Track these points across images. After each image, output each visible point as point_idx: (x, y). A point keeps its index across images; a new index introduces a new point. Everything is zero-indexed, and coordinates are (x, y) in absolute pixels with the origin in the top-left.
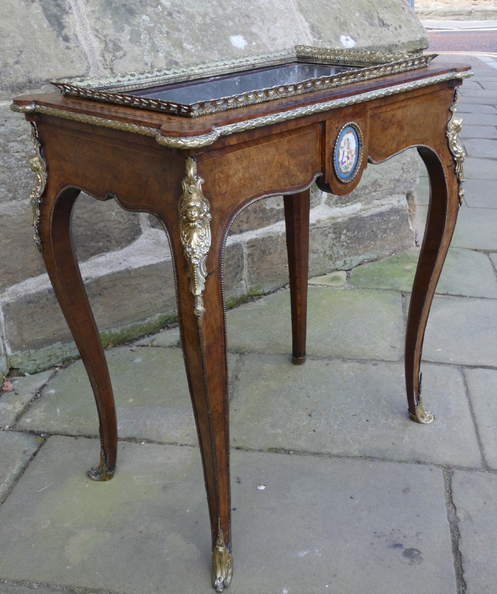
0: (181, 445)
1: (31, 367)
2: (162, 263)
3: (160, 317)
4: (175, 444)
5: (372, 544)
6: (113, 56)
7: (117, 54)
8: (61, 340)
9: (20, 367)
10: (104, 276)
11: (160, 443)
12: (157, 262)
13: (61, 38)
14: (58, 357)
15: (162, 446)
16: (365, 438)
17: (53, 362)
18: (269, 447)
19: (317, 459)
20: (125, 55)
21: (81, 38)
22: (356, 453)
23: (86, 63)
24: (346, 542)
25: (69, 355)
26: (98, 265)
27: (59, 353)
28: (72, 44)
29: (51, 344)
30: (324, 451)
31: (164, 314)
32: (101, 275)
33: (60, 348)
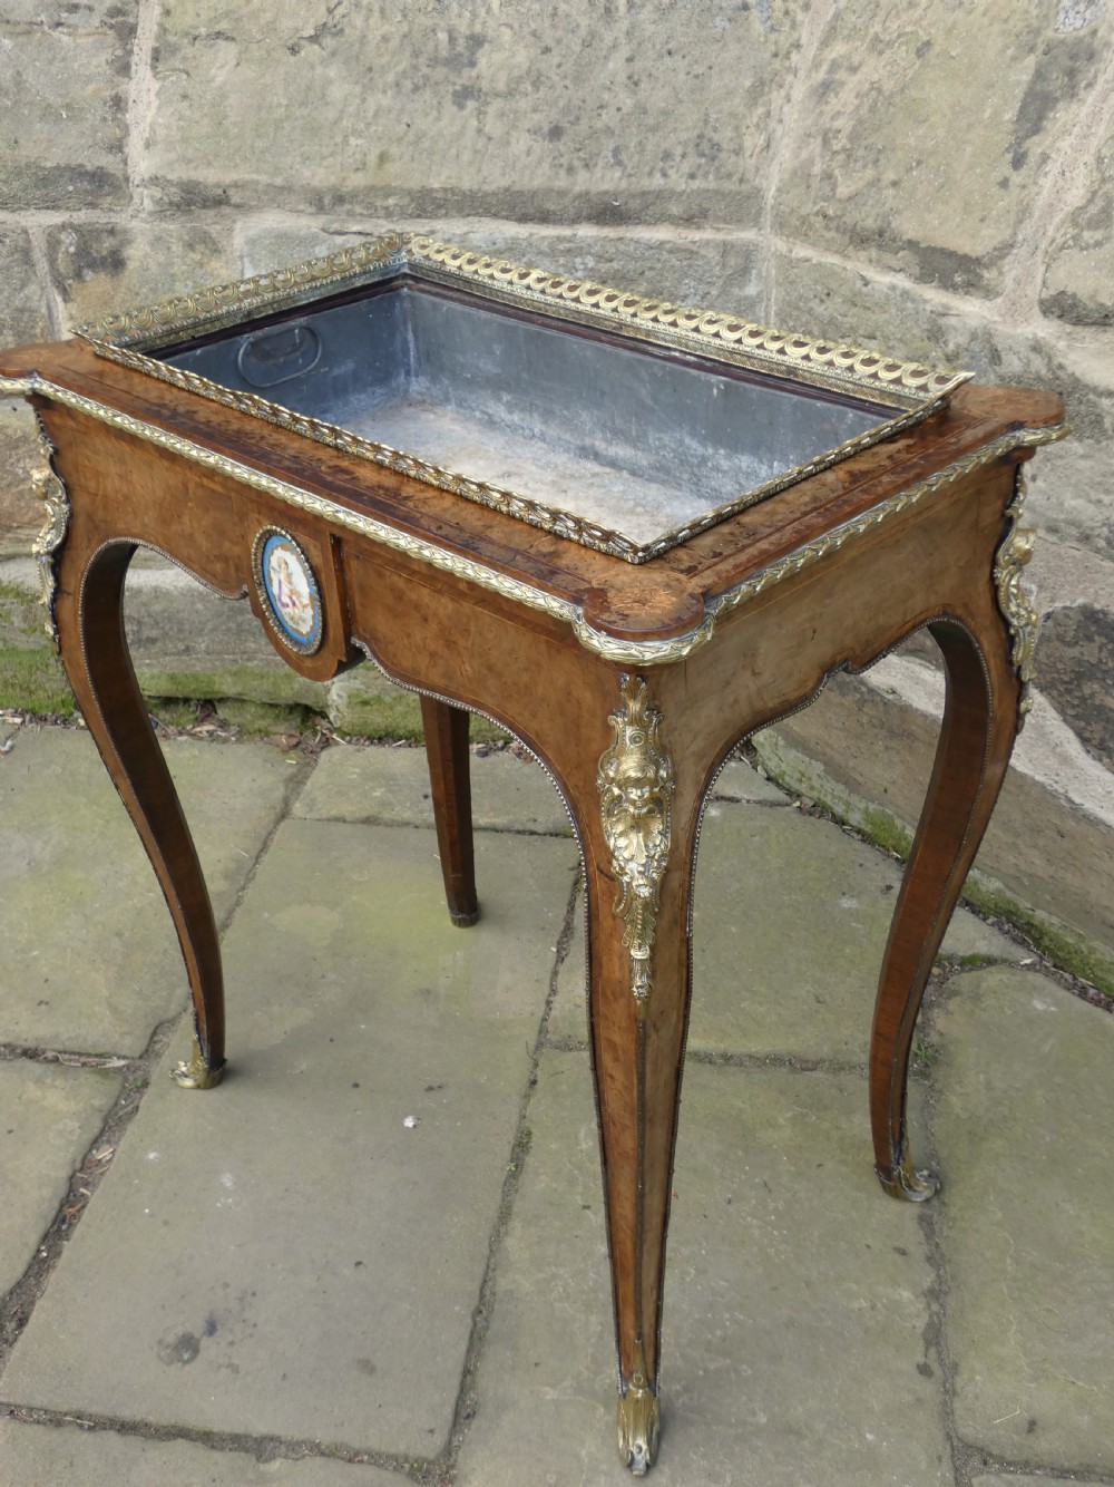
0: (548, 1003)
1: (773, 765)
2: (1036, 783)
3: (999, 891)
4: (553, 992)
5: (226, 1285)
6: (1073, 238)
7: (1087, 235)
8: (825, 764)
9: (759, 748)
10: (917, 710)
11: (555, 973)
12: (1026, 771)
13: (1009, 157)
14: (812, 788)
15: (547, 976)
16: (557, 1304)
17: (803, 788)
18: (534, 1131)
19: (492, 1211)
20: (1098, 244)
21: (1053, 168)
22: (503, 1284)
23: (1009, 231)
24: (239, 1246)
25: (828, 800)
26: (918, 681)
27: (816, 783)
28: (1017, 178)
29: (811, 758)
30: (516, 1225)
31: (1009, 894)
32: (915, 705)
33: (819, 776)
